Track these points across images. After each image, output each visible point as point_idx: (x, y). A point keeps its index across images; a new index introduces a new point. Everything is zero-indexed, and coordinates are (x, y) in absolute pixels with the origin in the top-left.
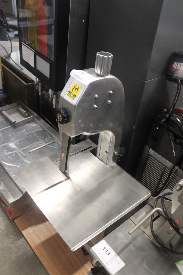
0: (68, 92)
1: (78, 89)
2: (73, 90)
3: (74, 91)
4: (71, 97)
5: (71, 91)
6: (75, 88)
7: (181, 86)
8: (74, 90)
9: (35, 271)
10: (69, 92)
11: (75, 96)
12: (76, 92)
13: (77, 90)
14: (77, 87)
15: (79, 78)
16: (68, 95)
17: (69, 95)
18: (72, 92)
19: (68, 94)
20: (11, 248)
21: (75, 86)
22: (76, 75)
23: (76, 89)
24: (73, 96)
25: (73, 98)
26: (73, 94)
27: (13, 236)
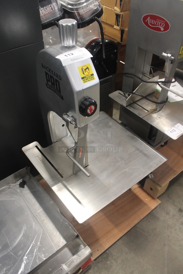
0: (82, 80)
1: (88, 68)
2: (84, 74)
3: (86, 73)
4: (90, 80)
5: (83, 76)
6: (83, 70)
8: (84, 72)
9: (141, 231)
10: (82, 78)
11: (92, 75)
12: (89, 72)
13: (87, 70)
14: (85, 68)
15: (77, 59)
16: (86, 82)
17: (86, 80)
18: (85, 76)
19: (84, 80)
20: (122, 260)
21: (82, 69)
22: (71, 60)
23: (85, 70)
24: (91, 77)
25: (92, 79)
26: (89, 76)
27: (109, 262)
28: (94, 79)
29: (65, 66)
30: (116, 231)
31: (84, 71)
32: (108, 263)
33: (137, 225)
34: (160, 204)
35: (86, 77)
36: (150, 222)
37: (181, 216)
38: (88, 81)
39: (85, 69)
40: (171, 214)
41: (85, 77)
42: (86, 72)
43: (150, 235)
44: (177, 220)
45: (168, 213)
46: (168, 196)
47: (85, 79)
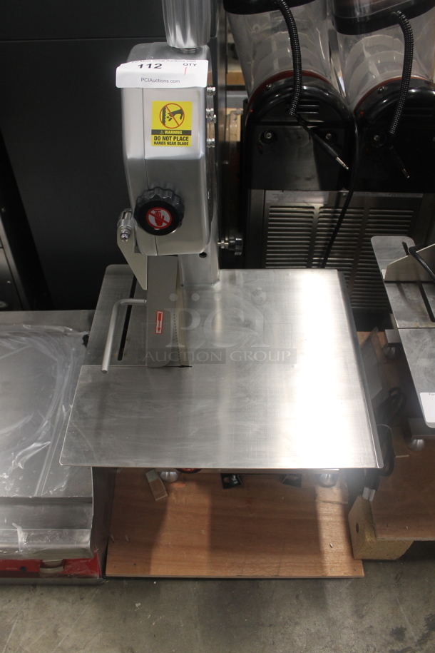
0: (151, 137)
1: (181, 112)
2: (163, 122)
3: (171, 124)
4: (174, 143)
5: (161, 127)
6: (167, 112)
7: (291, 13)
8: (167, 120)
10: (154, 132)
11: (188, 133)
12: (180, 121)
13: (177, 116)
14: (173, 109)
15: (159, 80)
16: (160, 143)
17: (161, 140)
18: (163, 128)
19: (156, 138)
21: (164, 110)
22: (143, 79)
23: (173, 114)
24: (179, 137)
25: (181, 142)
26: (175, 132)
27: (140, 604)
28: (187, 144)
29: (120, 90)
30: (203, 557)
31: (167, 115)
32: (137, 605)
33: (262, 582)
34: (358, 579)
35: (166, 132)
36: (297, 597)
37: (389, 648)
38: (168, 143)
39: (171, 111)
40: (367, 622)
41: (164, 131)
42: (173, 119)
43: (271, 625)
44: (368, 646)
45: (359, 613)
46: (396, 578)
47: (161, 136)
